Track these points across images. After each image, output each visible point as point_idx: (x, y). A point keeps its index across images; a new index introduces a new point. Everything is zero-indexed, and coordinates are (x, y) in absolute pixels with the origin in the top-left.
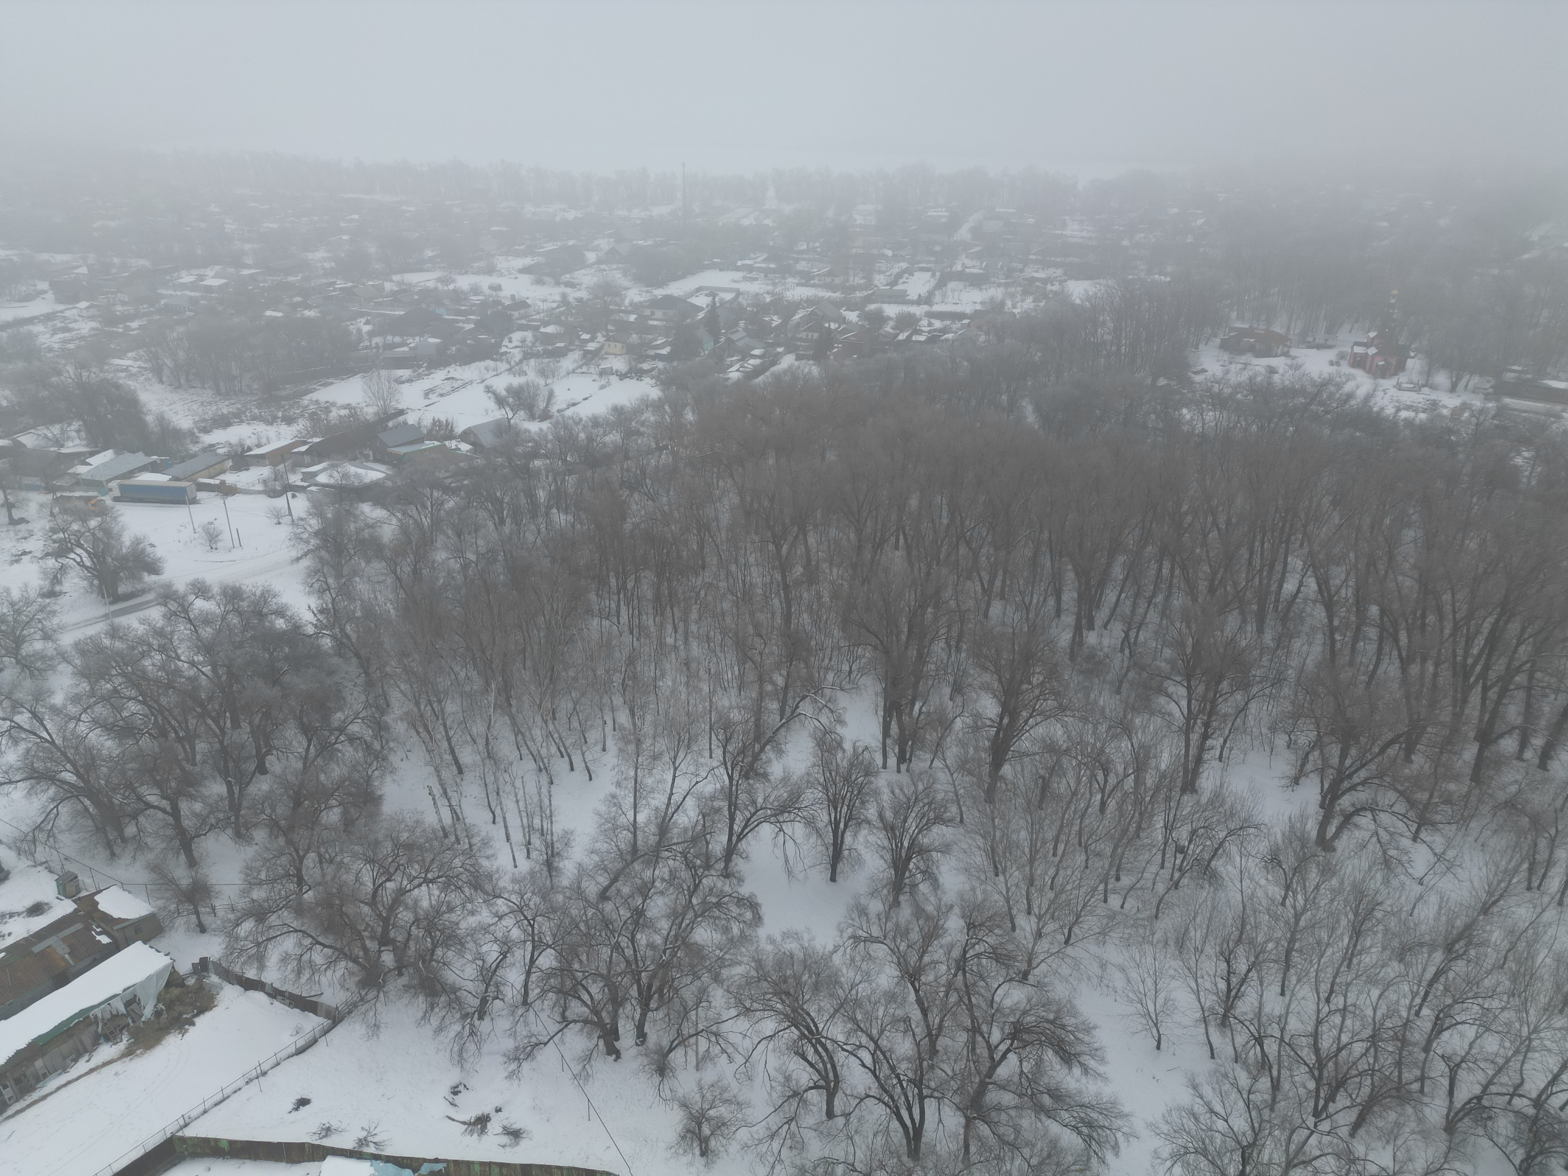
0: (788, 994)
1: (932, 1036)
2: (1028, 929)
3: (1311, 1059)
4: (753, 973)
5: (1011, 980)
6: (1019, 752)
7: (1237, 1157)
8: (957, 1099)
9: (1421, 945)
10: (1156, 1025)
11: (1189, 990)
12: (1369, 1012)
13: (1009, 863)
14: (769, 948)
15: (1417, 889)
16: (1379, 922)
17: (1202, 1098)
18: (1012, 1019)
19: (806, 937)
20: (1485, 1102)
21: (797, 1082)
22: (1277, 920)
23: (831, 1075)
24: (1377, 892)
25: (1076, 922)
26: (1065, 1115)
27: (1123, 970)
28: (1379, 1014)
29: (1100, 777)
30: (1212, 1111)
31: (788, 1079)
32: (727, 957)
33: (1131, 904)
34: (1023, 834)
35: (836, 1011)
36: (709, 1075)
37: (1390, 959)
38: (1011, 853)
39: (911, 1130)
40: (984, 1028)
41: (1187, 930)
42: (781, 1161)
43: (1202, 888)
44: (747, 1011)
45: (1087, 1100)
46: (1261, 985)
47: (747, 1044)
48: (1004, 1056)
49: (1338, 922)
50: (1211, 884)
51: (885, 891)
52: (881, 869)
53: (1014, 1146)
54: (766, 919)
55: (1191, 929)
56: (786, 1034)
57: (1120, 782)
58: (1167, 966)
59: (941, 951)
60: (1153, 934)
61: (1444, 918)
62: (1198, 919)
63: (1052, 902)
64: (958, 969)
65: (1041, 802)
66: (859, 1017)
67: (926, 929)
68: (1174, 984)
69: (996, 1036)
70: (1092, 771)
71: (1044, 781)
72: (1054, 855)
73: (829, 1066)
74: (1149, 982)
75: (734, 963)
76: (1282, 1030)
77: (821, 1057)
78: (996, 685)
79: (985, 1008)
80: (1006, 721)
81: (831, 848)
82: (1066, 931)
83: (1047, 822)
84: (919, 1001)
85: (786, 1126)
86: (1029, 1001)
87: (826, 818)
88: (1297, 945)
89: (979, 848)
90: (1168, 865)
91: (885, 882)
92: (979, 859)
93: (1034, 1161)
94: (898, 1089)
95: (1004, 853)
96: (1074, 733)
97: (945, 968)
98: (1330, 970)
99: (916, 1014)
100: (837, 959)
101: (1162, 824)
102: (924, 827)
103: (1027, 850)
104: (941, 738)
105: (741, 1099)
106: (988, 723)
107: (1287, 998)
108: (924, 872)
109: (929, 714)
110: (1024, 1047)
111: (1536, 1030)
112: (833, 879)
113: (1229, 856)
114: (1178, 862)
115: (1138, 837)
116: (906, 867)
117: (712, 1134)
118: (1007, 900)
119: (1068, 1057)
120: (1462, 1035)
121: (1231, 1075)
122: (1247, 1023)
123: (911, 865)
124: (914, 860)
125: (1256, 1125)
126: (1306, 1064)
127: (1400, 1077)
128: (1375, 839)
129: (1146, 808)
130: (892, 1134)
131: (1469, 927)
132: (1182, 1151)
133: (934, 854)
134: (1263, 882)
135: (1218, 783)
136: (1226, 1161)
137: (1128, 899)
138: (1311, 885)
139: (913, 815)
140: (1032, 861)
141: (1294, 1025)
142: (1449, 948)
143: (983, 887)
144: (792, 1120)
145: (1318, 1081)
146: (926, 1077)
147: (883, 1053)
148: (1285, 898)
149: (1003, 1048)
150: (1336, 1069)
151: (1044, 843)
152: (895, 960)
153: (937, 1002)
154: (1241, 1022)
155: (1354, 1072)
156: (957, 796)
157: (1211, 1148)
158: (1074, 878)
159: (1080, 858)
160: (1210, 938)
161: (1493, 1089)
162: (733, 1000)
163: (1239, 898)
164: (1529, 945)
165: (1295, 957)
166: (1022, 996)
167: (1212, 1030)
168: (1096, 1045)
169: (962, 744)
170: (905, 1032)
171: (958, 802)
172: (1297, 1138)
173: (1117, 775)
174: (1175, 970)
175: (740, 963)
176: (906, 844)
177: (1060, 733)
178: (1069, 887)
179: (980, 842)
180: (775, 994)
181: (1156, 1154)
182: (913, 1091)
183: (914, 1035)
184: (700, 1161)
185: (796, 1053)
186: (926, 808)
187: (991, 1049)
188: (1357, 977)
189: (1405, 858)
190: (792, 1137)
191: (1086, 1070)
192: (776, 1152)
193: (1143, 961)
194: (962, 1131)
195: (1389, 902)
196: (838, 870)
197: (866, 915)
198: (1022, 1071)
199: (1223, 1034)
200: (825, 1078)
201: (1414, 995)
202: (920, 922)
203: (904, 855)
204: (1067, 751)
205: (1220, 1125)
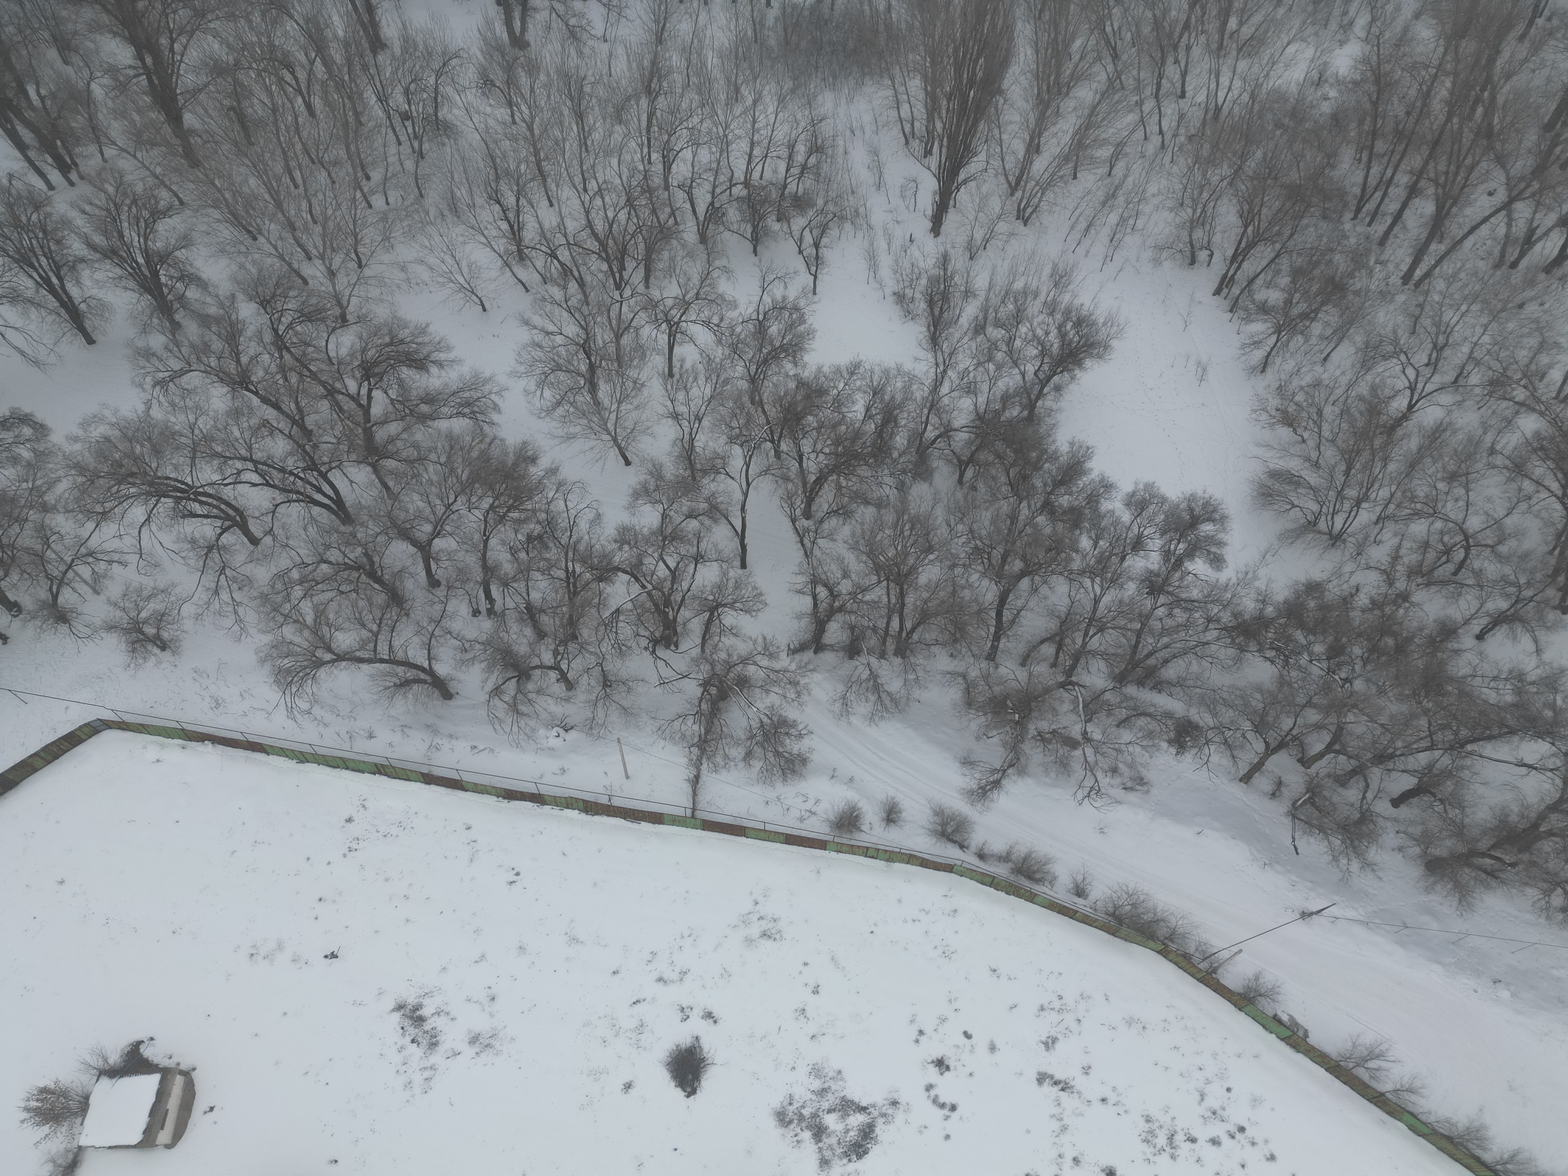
0: (132, 475)
1: (298, 421)
2: (318, 274)
3: (593, 245)
4: (80, 479)
5: (334, 329)
6: (188, 92)
7: (582, 355)
8: (353, 457)
9: (628, 99)
10: (473, 292)
11: (482, 246)
12: (617, 181)
13: (259, 220)
14: (78, 447)
15: (605, 47)
16: (591, 96)
17: (535, 328)
18: (356, 363)
19: (107, 413)
20: (717, 205)
21: (204, 538)
22: (517, 140)
23: (231, 512)
24: (578, 68)
25: (357, 242)
26: (445, 410)
27: (422, 262)
28: (624, 178)
29: (288, 77)
30: (548, 333)
31: (193, 541)
32: (38, 483)
33: (393, 195)
34: (253, 182)
35: (193, 458)
36: (114, 590)
37: (613, 126)
38: (254, 209)
39: (332, 505)
40: (338, 385)
41: (452, 192)
42: (239, 604)
43: (444, 145)
44: (104, 515)
45: (455, 387)
46: (533, 207)
47: (129, 541)
48: (370, 397)
49: (562, 114)
50: (449, 137)
51: (155, 321)
52: (134, 301)
53: (421, 459)
54: (49, 422)
55: (456, 190)
56: (160, 508)
57: (311, 73)
58: (454, 235)
59: (253, 344)
60: (428, 213)
61: (634, 65)
62: (456, 177)
63: (324, 236)
64: (280, 350)
65: (248, 136)
66: (219, 449)
67: (223, 331)
68: (468, 248)
69: (352, 386)
70: (276, 75)
71: (235, 112)
72: (296, 187)
73: (223, 506)
74: (448, 259)
75: (51, 485)
76: (565, 236)
77: (210, 505)
78: (105, 19)
79: (327, 368)
80: (149, 60)
81: (63, 312)
82: (353, 256)
83: (267, 155)
84: (265, 400)
85: (223, 576)
86: (361, 338)
87: (30, 283)
88: (542, 155)
89: (219, 221)
90: (403, 138)
91: (148, 312)
92: (226, 232)
93: (443, 459)
94: (299, 483)
95: (247, 212)
96: (231, 39)
97: (267, 356)
98: (575, 162)
99: (270, 413)
100: (157, 413)
101: (375, 99)
102: (147, 232)
103: (267, 196)
104: (91, 119)
105: (162, 586)
106: (131, 72)
107: (556, 205)
108: (181, 278)
109: (53, 95)
110: (381, 379)
111: (727, 126)
112: (90, 341)
113: (448, 99)
114: (410, 130)
115: (361, 124)
116: (159, 285)
117: (158, 629)
118: (281, 257)
119: (420, 364)
120: (684, 161)
121: (547, 297)
122: (538, 246)
123: (163, 279)
124: (162, 272)
125: (583, 323)
126: (594, 252)
127: (658, 221)
128: (554, 15)
129: (351, 88)
130: (319, 519)
131: (654, 63)
132: (543, 377)
133: (178, 253)
134: (489, 110)
135: (400, 25)
136: (576, 364)
137: (389, 193)
138: (526, 90)
139: (125, 224)
140: (279, 205)
141: (571, 226)
142: (649, 91)
143: (250, 258)
144: (224, 568)
145: (607, 260)
146: (316, 457)
147: (265, 464)
148: (513, 116)
149: (364, 391)
150: (615, 242)
151: (279, 180)
152: (215, 379)
153: (282, 390)
154: (533, 248)
155: (628, 237)
156: (157, 177)
157: (561, 361)
158: (329, 200)
159: (322, 177)
160: (475, 189)
161: (718, 191)
162: (80, 516)
163: (478, 137)
164: (699, 55)
165: (547, 167)
166: (352, 338)
167: (515, 269)
168: (437, 339)
169: (120, 114)
170: (271, 434)
171: (163, 183)
172: (613, 315)
173: (303, 66)
174: (462, 235)
175: (59, 480)
176: (141, 260)
177: (216, 46)
178: (330, 212)
179: (216, 214)
180: (119, 483)
181: (526, 392)
182: (312, 477)
183: (281, 432)
184: (166, 656)
185: (184, 517)
186: (134, 209)
187: (355, 399)
188: (596, 155)
189: (584, 22)
190: (235, 580)
191: (440, 365)
192: (230, 601)
193: (433, 243)
194: (374, 477)
195: (590, 73)
196: (89, 330)
197: (154, 354)
198: (392, 400)
199: (525, 266)
200: (228, 517)
201: (641, 146)
202: (213, 329)
203: (147, 273)
204: (237, 63)
205: (559, 339)
